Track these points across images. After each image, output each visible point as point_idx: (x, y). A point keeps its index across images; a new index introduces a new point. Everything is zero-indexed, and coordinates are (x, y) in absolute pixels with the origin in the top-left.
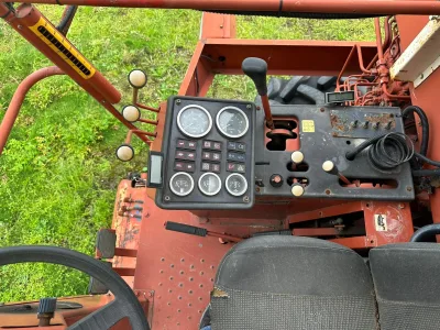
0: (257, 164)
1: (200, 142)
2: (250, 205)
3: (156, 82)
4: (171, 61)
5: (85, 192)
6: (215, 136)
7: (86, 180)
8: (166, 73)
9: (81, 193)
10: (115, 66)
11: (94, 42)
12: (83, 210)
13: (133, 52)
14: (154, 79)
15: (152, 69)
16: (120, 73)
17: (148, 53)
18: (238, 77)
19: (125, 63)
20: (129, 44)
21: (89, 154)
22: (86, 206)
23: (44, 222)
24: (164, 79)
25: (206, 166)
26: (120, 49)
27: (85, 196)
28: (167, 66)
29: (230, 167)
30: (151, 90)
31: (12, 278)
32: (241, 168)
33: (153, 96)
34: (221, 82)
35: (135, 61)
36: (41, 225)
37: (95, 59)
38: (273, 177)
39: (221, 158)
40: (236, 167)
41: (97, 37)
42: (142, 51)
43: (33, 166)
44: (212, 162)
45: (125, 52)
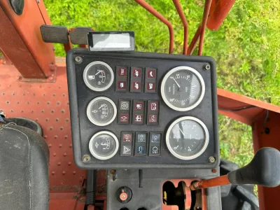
0: (140, 171)
1: (156, 98)
2: (79, 163)
3: (239, 85)
4: (258, 94)
5: (153, 45)
6: (165, 116)
7: (161, 44)
8: (247, 92)
9: (152, 42)
10: (248, 55)
11: (264, 38)
12: (141, 45)
13: (261, 66)
14: (242, 83)
15: (248, 81)
16: (243, 59)
17: (261, 77)
18: (252, 147)
19: (251, 61)
20: (266, 63)
21: (179, 44)
22: (143, 47)
23: (131, 21)
24: (242, 90)
25: (125, 106)
26: (262, 56)
27: (150, 45)
28: (253, 92)
29: (127, 137)
30: (232, 82)
31: (96, 8)
32: (126, 150)
33: (227, 83)
34: (246, 134)
35: (254, 69)
36: (129, 20)
37: (251, 40)
38: (128, 190)
39: (138, 124)
40: (127, 144)
41: (269, 40)
42: (262, 73)
43: (169, 10)
44: (131, 113)
45: (260, 60)
